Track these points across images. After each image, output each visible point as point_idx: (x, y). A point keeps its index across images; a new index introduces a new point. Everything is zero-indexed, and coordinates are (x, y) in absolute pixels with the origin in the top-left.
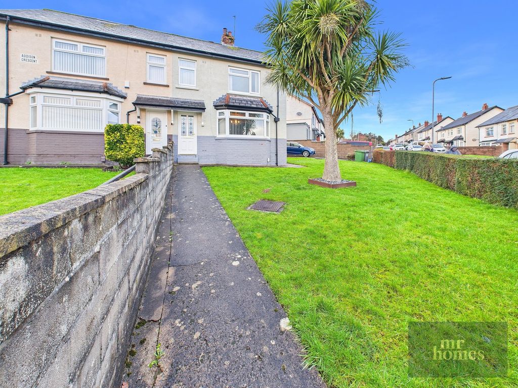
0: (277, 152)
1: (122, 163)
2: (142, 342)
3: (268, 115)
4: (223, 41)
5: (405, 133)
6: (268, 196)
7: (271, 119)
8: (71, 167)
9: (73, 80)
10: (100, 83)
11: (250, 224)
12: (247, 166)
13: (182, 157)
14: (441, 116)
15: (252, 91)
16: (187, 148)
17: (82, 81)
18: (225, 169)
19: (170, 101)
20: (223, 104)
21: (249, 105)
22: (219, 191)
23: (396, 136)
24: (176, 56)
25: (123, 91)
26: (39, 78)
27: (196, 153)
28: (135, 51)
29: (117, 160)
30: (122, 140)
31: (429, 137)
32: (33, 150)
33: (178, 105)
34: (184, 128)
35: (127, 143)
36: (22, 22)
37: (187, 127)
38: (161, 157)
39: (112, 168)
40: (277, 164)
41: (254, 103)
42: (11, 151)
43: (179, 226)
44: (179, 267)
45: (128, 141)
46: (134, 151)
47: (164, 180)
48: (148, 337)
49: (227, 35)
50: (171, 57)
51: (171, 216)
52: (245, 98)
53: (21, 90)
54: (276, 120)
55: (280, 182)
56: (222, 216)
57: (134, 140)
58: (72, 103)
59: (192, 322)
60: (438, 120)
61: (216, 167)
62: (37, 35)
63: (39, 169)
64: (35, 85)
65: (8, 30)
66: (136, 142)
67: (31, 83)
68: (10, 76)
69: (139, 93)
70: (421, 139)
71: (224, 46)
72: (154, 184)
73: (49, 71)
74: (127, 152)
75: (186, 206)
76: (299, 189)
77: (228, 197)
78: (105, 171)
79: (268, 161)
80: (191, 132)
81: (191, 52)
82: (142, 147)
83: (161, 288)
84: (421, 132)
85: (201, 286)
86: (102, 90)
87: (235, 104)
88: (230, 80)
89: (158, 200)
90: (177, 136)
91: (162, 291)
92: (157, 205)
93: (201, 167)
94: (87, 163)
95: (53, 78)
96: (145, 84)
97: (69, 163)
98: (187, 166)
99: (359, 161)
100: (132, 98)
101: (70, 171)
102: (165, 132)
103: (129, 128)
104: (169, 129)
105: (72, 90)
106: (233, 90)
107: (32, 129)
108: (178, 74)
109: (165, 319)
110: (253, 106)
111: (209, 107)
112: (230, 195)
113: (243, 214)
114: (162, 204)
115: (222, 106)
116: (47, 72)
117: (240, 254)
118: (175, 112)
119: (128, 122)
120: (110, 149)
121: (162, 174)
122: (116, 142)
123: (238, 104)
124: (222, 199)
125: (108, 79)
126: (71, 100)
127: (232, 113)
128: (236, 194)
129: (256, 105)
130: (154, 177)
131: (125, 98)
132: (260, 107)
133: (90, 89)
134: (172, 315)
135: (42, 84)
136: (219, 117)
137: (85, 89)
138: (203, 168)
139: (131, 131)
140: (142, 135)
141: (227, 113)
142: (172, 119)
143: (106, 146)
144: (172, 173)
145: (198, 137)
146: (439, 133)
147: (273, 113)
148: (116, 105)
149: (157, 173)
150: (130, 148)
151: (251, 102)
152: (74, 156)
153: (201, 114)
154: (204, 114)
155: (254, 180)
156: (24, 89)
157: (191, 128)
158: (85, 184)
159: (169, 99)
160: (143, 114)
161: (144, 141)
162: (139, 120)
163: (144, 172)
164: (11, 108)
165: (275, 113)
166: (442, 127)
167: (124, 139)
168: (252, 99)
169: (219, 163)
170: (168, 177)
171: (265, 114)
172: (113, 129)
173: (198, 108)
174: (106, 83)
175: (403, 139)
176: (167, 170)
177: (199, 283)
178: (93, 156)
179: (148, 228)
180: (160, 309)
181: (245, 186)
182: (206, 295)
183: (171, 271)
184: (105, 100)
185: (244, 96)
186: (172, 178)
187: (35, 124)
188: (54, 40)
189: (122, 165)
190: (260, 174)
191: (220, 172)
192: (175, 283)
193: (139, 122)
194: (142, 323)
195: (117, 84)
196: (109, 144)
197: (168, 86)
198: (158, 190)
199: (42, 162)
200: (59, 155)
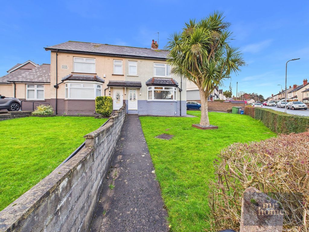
0: (181, 108)
1: (103, 114)
2: (112, 171)
3: (176, 88)
4: (152, 47)
5: (279, 93)
6: (167, 132)
7: (177, 90)
8: (82, 116)
9: (82, 75)
10: (93, 76)
11: (154, 143)
12: (163, 116)
13: (130, 111)
14: (306, 81)
15: (167, 75)
16: (133, 106)
17: (85, 76)
18: (151, 118)
19: (124, 83)
20: (151, 83)
21: (165, 83)
22: (145, 129)
23: (272, 95)
24: (127, 60)
25: (103, 79)
26: (69, 76)
27: (137, 109)
28: (108, 59)
29: (100, 113)
30: (103, 104)
31: (296, 96)
32: (67, 108)
33: (128, 85)
34: (131, 96)
35: (105, 105)
36: (62, 51)
37: (133, 96)
38: (119, 114)
39: (98, 117)
40: (181, 115)
41: (168, 82)
42: (58, 109)
43: (125, 143)
44: (124, 155)
45: (105, 104)
46: (108, 109)
47: (120, 124)
48: (113, 170)
49: (154, 44)
50: (125, 61)
51: (123, 139)
52: (162, 79)
53: (62, 82)
54: (180, 91)
55: (177, 125)
56: (143, 140)
57: (108, 104)
58: (81, 86)
59: (126, 169)
60: (304, 84)
61: (146, 117)
62: (68, 56)
63: (69, 117)
64: (67, 79)
65: (57, 55)
66: (109, 105)
67: (66, 78)
68: (58, 75)
69: (110, 80)
70: (290, 98)
71: (153, 50)
72: (116, 126)
73: (72, 72)
74: (105, 110)
75: (129, 135)
76: (185, 129)
77: (148, 132)
78: (96, 118)
79: (176, 113)
80: (134, 98)
81: (135, 57)
82: (111, 107)
83: (117, 160)
84: (290, 92)
85: (130, 161)
86: (94, 80)
87: (157, 83)
88: (155, 70)
89: (117, 132)
90: (128, 100)
91: (118, 161)
92: (117, 134)
93: (139, 116)
94: (88, 114)
95: (74, 75)
96: (113, 75)
97: (80, 114)
98: (132, 116)
99: (234, 114)
100: (107, 82)
101: (82, 118)
102: (122, 99)
103: (106, 98)
104: (124, 97)
105: (82, 80)
106: (156, 75)
107: (66, 99)
108: (128, 69)
109: (118, 167)
110: (167, 83)
111: (144, 85)
112: (149, 131)
113: (152, 139)
114: (119, 134)
115: (150, 84)
116: (72, 73)
117: (146, 153)
118: (127, 89)
119: (105, 95)
120: (98, 108)
121: (119, 121)
122: (100, 105)
123: (159, 83)
124: (145, 133)
125: (96, 74)
126: (81, 85)
127: (155, 88)
128: (151, 131)
129: (169, 83)
130: (116, 123)
131: (103, 82)
132: (171, 84)
133: (89, 79)
134: (120, 166)
135: (70, 78)
136: (148, 90)
137: (87, 79)
138: (140, 117)
139: (106, 99)
140: (111, 101)
141: (153, 88)
142: (125, 92)
143: (96, 107)
144: (125, 120)
145: (138, 101)
146: (304, 93)
147: (178, 87)
148: (100, 86)
149: (117, 121)
150: (106, 108)
151: (166, 81)
152: (82, 111)
153: (139, 89)
154: (141, 89)
155: (163, 124)
156: (63, 81)
157: (134, 96)
158: (89, 124)
159: (124, 82)
160: (112, 90)
161: (112, 104)
162: (110, 93)
163: (112, 122)
164: (58, 90)
166: (306, 89)
167: (103, 103)
168: (167, 79)
169: (148, 114)
170: (122, 122)
171: (174, 88)
172: (99, 99)
173: (137, 86)
174: (95, 76)
175: (277, 97)
176: (122, 119)
177: (129, 160)
178: (90, 111)
179: (114, 141)
180: (117, 165)
181: (158, 127)
182: (131, 163)
183: (121, 156)
184: (95, 84)
185: (162, 78)
186: (124, 122)
187: (67, 97)
188: (74, 58)
189: (103, 115)
190: (168, 121)
191: (148, 119)
192: (122, 159)
193: (110, 94)
194: (112, 167)
195: (100, 76)
196: (97, 106)
197: (123, 75)
198: (117, 128)
199: (70, 113)
200: (77, 111)
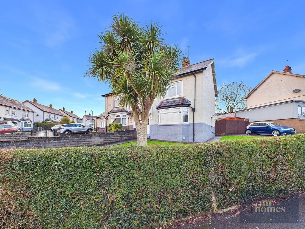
0: (194, 133)
7: (190, 110)
15: (177, 95)
25: (127, 110)
27: (149, 134)
40: (194, 141)
54: (193, 110)
62: (111, 97)
65: (107, 98)
95: (114, 109)
106: (168, 97)
111: (155, 109)
119: (128, 122)
136: (158, 114)
141: (160, 111)
145: (150, 126)
151: (174, 102)
154: (152, 114)
165: (192, 106)
168: (176, 100)
171: (181, 108)
184: (121, 114)
193: (131, 121)
